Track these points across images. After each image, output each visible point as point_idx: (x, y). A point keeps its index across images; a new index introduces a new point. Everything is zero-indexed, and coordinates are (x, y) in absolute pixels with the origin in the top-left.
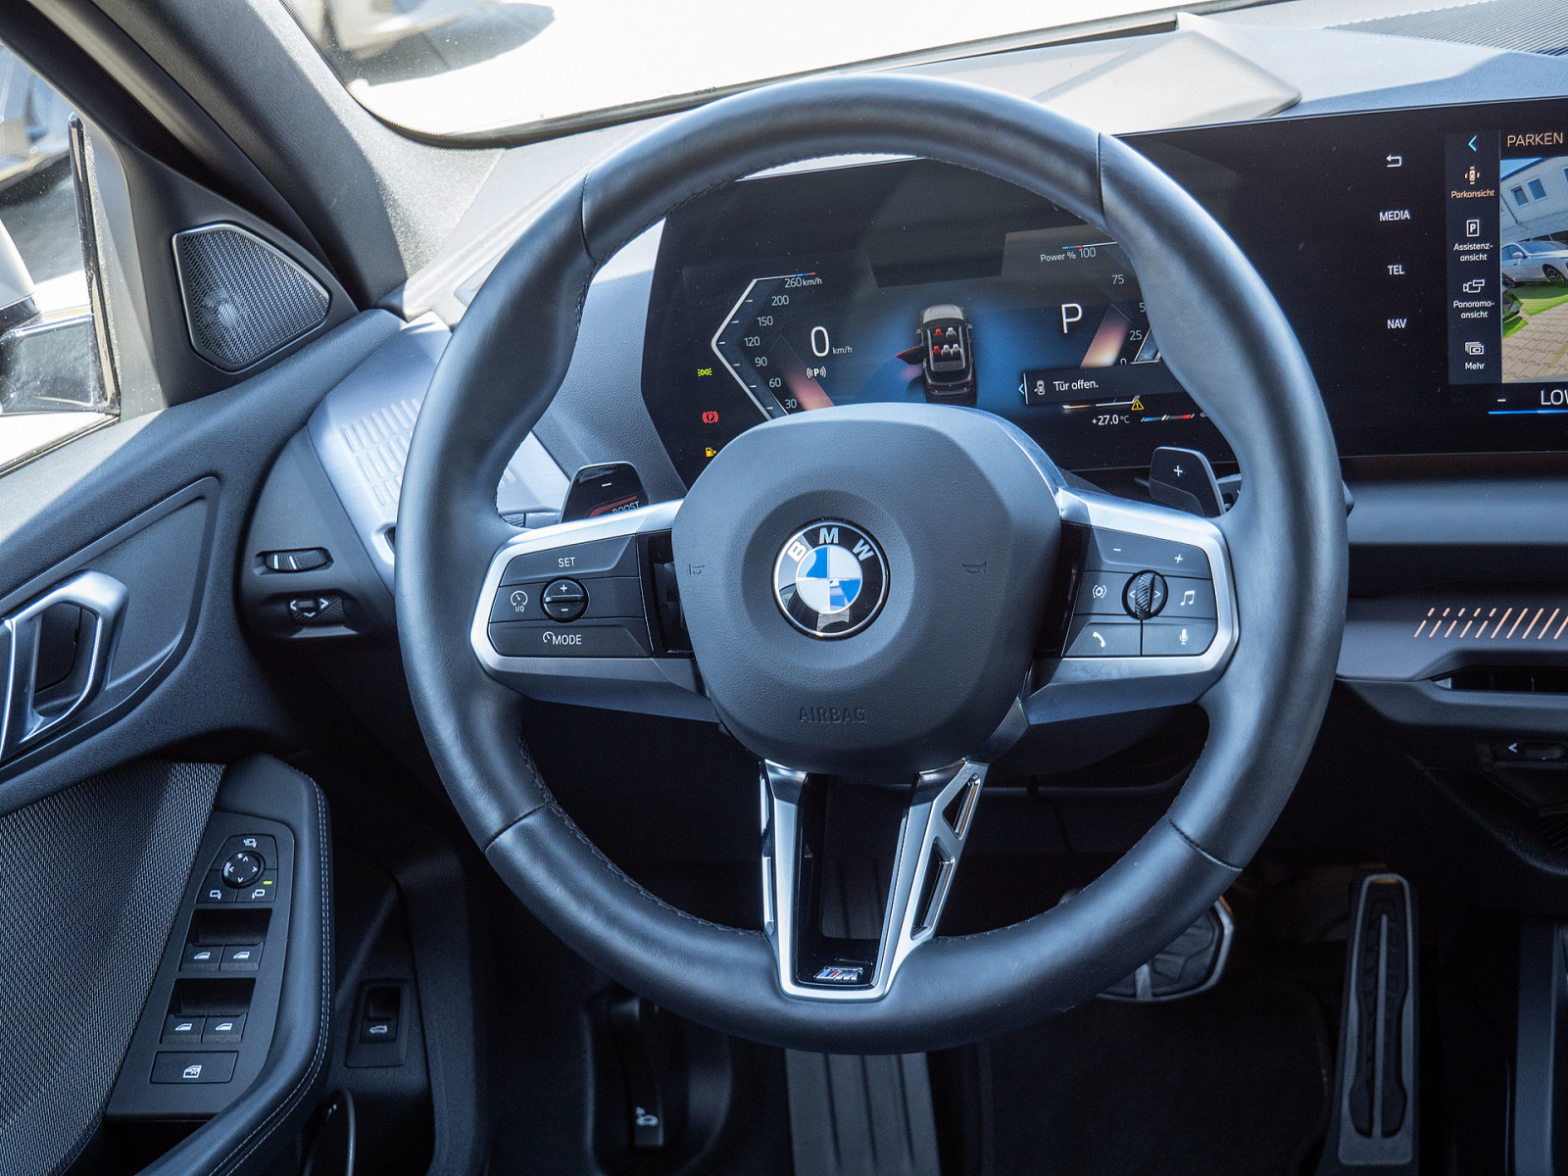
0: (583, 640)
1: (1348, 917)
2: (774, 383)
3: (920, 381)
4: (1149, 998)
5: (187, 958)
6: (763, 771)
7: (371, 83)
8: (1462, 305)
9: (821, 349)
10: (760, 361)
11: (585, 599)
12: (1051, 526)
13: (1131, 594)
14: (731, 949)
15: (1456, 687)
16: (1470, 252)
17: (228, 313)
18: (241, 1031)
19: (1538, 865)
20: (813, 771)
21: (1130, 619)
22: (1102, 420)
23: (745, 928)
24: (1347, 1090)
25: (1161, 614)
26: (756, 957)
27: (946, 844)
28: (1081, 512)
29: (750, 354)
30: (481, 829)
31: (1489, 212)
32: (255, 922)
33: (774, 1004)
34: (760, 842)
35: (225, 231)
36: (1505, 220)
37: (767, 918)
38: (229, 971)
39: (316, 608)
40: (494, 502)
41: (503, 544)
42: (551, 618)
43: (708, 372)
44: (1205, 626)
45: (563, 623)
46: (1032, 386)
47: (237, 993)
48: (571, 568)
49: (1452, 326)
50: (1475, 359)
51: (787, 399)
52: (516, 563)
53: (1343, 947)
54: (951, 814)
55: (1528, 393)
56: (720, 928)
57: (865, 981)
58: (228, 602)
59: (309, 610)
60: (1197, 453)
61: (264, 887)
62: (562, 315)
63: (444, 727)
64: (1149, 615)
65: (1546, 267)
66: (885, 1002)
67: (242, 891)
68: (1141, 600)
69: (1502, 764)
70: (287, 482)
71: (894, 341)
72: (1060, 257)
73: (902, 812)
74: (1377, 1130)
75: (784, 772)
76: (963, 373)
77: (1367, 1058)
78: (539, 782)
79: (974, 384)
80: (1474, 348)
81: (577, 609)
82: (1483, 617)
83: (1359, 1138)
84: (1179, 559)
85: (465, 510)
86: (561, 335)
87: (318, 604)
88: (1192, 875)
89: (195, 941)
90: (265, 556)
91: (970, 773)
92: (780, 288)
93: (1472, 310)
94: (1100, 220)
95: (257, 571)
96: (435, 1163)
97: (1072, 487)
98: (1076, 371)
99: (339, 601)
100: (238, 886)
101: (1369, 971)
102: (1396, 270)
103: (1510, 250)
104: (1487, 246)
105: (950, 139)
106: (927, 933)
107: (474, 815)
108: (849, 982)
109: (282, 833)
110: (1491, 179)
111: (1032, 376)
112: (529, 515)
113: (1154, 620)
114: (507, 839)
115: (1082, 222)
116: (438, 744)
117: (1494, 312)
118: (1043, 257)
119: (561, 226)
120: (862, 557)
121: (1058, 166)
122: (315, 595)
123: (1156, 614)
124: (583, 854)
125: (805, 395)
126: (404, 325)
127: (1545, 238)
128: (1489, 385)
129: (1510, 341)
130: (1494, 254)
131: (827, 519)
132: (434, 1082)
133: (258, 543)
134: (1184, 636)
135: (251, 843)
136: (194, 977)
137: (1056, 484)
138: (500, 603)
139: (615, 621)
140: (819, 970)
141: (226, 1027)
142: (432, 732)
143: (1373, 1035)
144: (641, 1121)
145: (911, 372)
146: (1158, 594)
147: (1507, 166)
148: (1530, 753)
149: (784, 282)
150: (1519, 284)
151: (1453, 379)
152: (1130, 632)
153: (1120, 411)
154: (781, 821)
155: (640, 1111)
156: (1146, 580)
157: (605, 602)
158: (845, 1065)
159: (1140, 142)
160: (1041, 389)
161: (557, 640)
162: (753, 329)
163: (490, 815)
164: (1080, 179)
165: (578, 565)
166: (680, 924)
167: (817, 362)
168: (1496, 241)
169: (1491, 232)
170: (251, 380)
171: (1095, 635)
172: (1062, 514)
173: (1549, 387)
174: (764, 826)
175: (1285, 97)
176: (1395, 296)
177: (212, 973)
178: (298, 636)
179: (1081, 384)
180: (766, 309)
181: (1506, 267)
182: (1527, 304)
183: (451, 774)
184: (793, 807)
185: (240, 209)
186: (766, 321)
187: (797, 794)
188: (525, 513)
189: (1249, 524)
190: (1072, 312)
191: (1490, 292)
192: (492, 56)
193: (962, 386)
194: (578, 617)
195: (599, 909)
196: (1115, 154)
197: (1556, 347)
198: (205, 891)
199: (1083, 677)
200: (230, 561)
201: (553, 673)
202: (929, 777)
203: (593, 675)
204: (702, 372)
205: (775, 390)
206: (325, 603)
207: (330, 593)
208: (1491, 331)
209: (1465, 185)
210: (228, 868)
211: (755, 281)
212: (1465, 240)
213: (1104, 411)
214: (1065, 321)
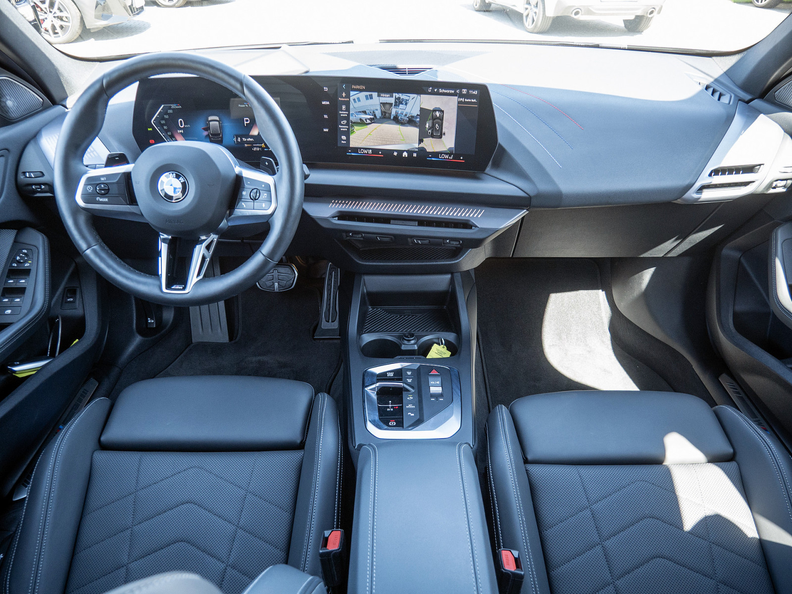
0: (108, 200)
1: (325, 273)
2: (169, 133)
3: (208, 136)
4: (278, 291)
5: (6, 282)
6: (159, 235)
7: (95, 40)
8: (341, 127)
9: (182, 125)
10: (165, 127)
11: (109, 189)
12: (233, 176)
13: (252, 194)
14: (150, 280)
15: (338, 220)
16: (343, 114)
17: (9, 103)
18: (22, 301)
19: (358, 261)
20: (173, 236)
21: (252, 201)
22: (255, 149)
23: (154, 275)
24: (324, 311)
25: (259, 199)
26: (157, 282)
27: (206, 255)
28: (241, 173)
29: (162, 125)
30: (81, 249)
31: (348, 104)
32: (26, 272)
33: (161, 294)
34: (159, 254)
35: (5, 80)
36: (351, 107)
37: (160, 273)
38: (19, 285)
39: (41, 188)
40: (83, 162)
41: (86, 173)
42: (99, 194)
43: (151, 129)
44: (269, 203)
45: (102, 195)
46: (237, 139)
47: (21, 291)
48: (105, 181)
49: (338, 132)
50: (344, 140)
51: (172, 138)
52: (89, 179)
53: (324, 279)
54: (208, 247)
55: (356, 150)
56: (147, 275)
57: (184, 289)
58: (13, 186)
59: (39, 188)
60: (271, 159)
61: (29, 263)
62: (100, 111)
63: (69, 222)
64: (256, 200)
65: (360, 119)
66: (189, 294)
67: (22, 264)
68: (254, 196)
69: (349, 238)
70: (30, 152)
71: (201, 125)
72: (244, 106)
73: (195, 247)
74: (330, 321)
75: (166, 236)
76: (219, 134)
77: (328, 304)
78: (98, 237)
79: (222, 138)
80: (344, 137)
81: (106, 192)
82: (345, 203)
83: (327, 323)
84: (263, 186)
85: (74, 164)
86: (100, 117)
87: (41, 187)
88: (265, 264)
89: (9, 277)
90: (24, 173)
91: (214, 237)
92: (170, 108)
93: (343, 128)
94: (244, 97)
95: (22, 177)
96: (85, 333)
97: (241, 166)
98: (248, 136)
99: (47, 187)
100: (21, 263)
101: (330, 285)
102: (326, 116)
103: (352, 114)
104: (347, 113)
105: (205, 72)
106: (201, 277)
107: (79, 245)
108: (180, 289)
109: (34, 248)
110: (348, 96)
111: (237, 137)
112: (97, 165)
113: (257, 201)
114: (88, 252)
115: (240, 97)
116: (68, 226)
117: (348, 129)
118: (239, 105)
119: (97, 86)
120: (182, 181)
121: (233, 82)
122: (40, 184)
123: (257, 199)
124: (110, 256)
125: (177, 137)
126: (67, 110)
127: (360, 112)
128: (347, 147)
129: (352, 136)
130: (348, 115)
131: (172, 171)
132: (86, 313)
133: (21, 170)
134: (264, 205)
135: (25, 251)
136: (9, 287)
137: (236, 165)
138: (85, 189)
139: (117, 195)
140: (173, 286)
141: (18, 300)
142: (66, 224)
143: (330, 300)
144: (149, 321)
145: (205, 133)
146: (258, 194)
147: (352, 93)
148: (354, 236)
149: (171, 106)
150: (354, 123)
151: (339, 145)
152: (251, 204)
153: (259, 147)
154: (164, 248)
155: (149, 319)
156: (255, 190)
157: (114, 190)
158: (205, 308)
159: (256, 78)
160: (239, 140)
161: (101, 200)
162: (163, 119)
163: (83, 245)
164: (238, 86)
165: (107, 180)
166: (137, 274)
167: (181, 129)
168: (349, 112)
169: (348, 109)
170: (18, 123)
171: (243, 204)
172: (237, 173)
173: (360, 148)
174: (160, 250)
175: (306, 70)
176: (325, 123)
177: (14, 286)
178: (35, 195)
179: (249, 139)
180: (166, 113)
181: (351, 118)
182: (356, 128)
183: (72, 235)
184: (167, 245)
185: (8, 72)
186: (166, 117)
187: (168, 241)
188: (96, 165)
189: (280, 178)
190: (247, 121)
191: (347, 124)
192: (132, 35)
193: (219, 138)
194: (107, 194)
195: (114, 270)
196: (248, 80)
197: (362, 139)
198: (12, 264)
199: (240, 214)
200: (14, 174)
201: (100, 208)
202: (203, 238)
203: (111, 209)
204: (149, 129)
205: (169, 135)
206: (43, 187)
207: (44, 184)
208: (348, 134)
209: (342, 97)
210: (18, 258)
211: (163, 106)
212: (342, 111)
213: (255, 146)
214: (245, 123)
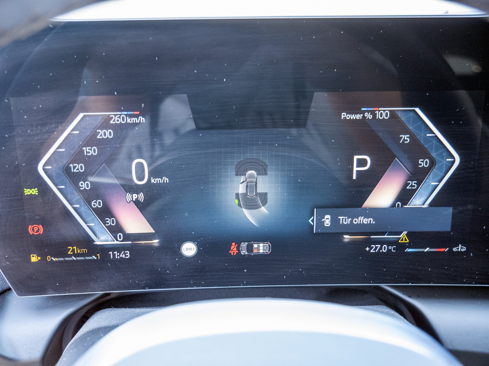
2: (97, 204)
9: (140, 178)
10: (84, 185)
22: (374, 249)
29: (75, 178)
43: (34, 191)
46: (321, 219)
72: (359, 117)
92: (105, 123)
98: (358, 210)
118: (344, 115)
149: (109, 118)
153: (389, 243)
162: (79, 157)
167: (136, 189)
179: (361, 220)
180: (92, 141)
186: (91, 151)
190: (362, 163)
205: (96, 210)
211: (81, 115)
213: (376, 242)
214: (355, 169)
